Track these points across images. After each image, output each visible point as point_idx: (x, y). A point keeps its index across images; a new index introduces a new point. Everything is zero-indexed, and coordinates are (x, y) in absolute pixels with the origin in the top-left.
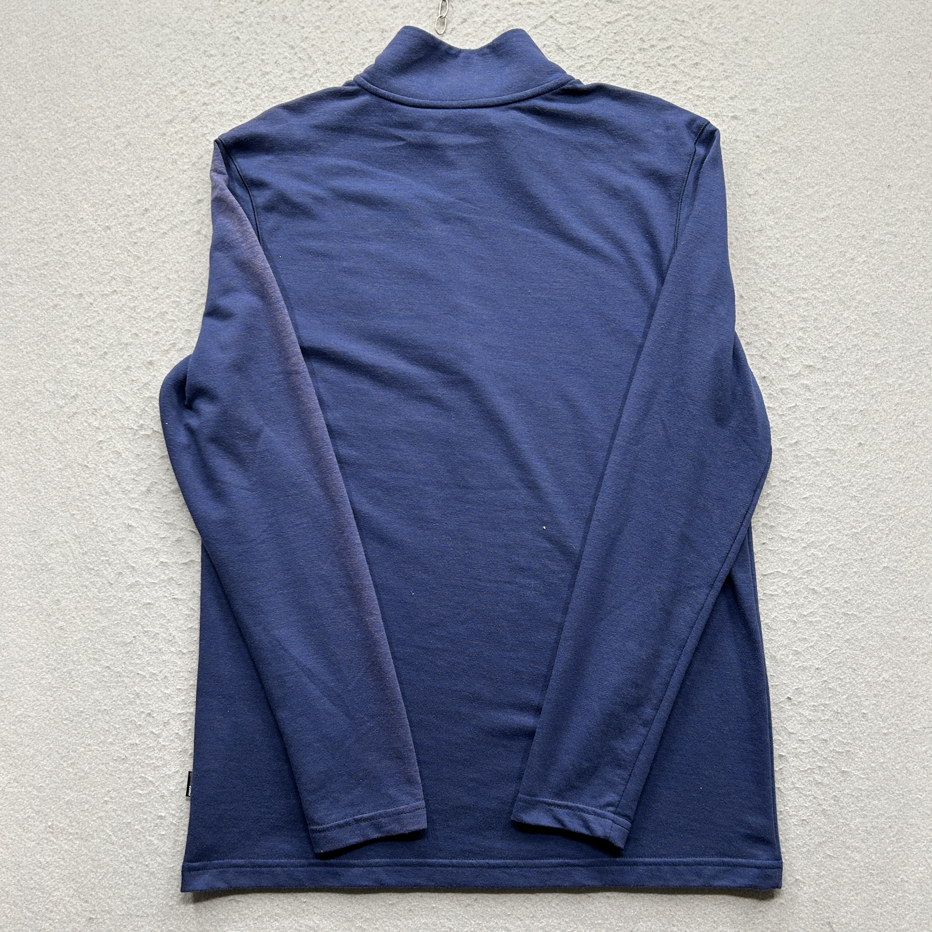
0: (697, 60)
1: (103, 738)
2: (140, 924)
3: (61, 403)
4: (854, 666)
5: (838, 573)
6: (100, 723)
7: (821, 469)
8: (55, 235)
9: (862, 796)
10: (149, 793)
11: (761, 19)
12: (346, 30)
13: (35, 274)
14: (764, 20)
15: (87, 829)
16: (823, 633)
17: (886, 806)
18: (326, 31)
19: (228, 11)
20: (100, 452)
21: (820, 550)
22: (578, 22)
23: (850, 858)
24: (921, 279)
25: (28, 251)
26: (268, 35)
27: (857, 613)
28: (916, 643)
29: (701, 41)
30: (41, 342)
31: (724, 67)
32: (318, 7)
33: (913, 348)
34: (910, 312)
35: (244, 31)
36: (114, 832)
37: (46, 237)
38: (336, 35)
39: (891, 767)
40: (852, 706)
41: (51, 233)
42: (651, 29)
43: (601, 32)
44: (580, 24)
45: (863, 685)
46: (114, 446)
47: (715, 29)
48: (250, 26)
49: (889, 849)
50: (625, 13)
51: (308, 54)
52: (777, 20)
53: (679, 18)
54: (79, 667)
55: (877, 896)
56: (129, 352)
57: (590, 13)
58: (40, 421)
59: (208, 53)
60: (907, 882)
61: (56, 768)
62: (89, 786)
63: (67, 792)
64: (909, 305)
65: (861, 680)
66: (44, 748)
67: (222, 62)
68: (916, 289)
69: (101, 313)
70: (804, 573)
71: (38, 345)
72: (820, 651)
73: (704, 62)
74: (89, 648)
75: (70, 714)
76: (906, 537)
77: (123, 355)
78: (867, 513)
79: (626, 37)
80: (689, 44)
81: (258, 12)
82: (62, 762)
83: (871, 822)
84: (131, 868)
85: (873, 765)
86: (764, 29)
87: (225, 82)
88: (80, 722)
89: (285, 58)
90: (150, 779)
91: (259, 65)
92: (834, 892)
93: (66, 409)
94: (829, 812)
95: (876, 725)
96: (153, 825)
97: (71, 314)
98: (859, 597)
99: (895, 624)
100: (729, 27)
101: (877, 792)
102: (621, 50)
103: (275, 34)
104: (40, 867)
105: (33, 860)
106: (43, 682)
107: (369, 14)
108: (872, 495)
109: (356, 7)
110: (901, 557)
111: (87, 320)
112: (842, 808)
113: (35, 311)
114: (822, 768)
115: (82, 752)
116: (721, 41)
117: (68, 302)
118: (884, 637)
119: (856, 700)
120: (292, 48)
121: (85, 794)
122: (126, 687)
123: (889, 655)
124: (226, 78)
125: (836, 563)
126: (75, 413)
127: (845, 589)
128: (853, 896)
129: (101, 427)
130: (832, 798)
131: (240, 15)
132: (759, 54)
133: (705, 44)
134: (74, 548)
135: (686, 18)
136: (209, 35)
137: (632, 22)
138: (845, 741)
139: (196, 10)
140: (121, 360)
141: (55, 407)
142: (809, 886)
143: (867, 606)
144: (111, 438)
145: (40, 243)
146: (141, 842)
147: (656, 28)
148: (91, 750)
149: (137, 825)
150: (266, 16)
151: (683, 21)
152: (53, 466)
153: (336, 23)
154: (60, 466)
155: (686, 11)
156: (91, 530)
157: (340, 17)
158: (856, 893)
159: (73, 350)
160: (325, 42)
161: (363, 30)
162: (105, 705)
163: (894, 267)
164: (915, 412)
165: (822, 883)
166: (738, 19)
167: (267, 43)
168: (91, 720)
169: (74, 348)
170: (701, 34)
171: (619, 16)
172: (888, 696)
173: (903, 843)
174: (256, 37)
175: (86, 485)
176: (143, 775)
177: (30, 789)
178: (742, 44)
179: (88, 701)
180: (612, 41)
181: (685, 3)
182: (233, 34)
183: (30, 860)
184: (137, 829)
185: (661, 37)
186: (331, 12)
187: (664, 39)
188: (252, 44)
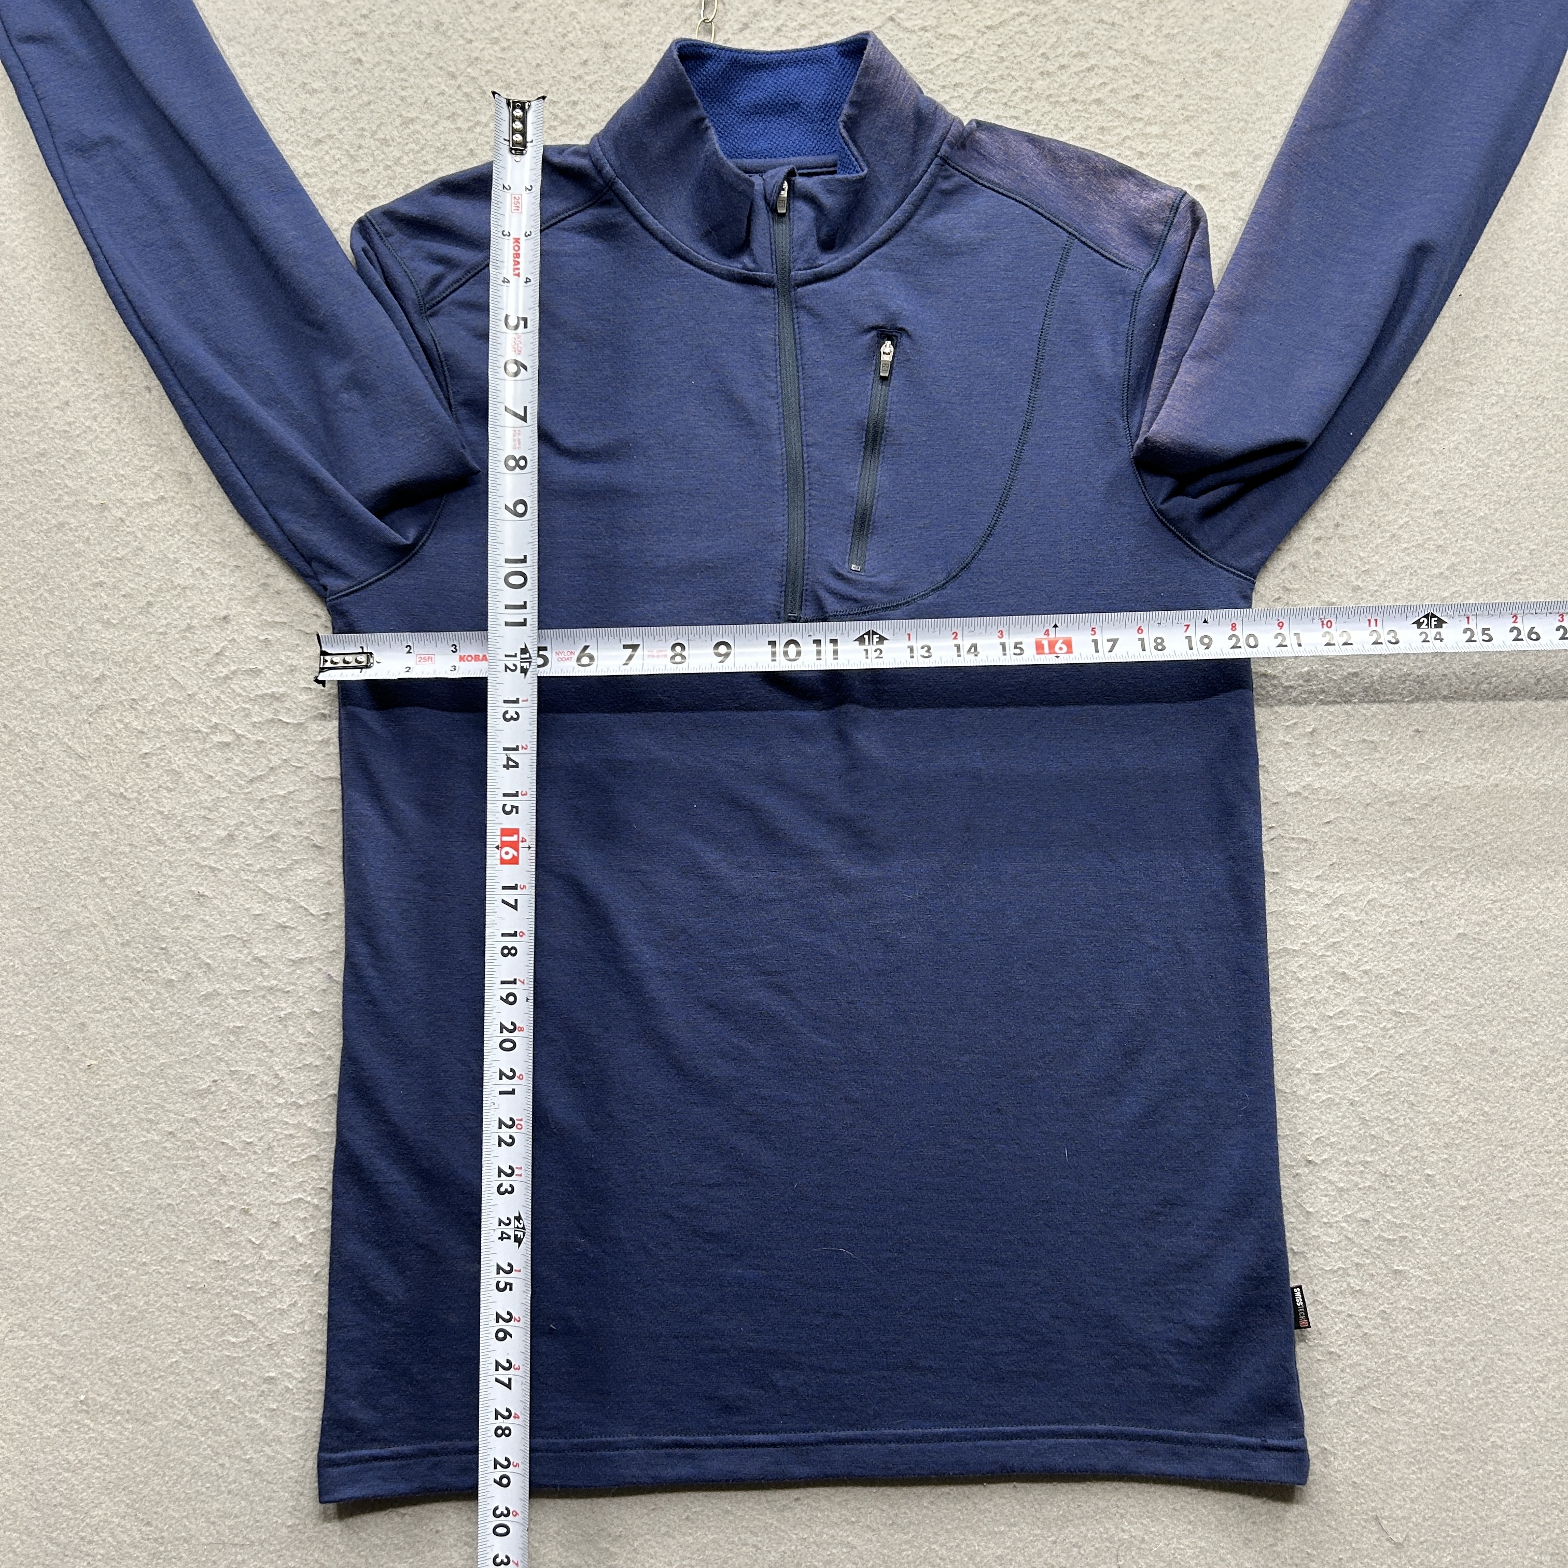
0: (1137, 90)
1: (167, 1251)
2: (239, 1558)
3: (76, 689)
4: (1412, 1098)
5: (1384, 946)
6: (161, 1227)
7: (1354, 774)
8: (56, 404)
9: (1426, 1310)
10: (248, 1340)
11: (1243, 18)
12: (542, 44)
13: (24, 471)
14: (1249, 21)
15: (146, 1405)
16: (1360, 1044)
17: (1467, 1325)
18: (509, 48)
19: (341, 13)
20: (145, 772)
21: (1354, 908)
22: (937, 27)
23: (1409, 1411)
24: (1514, 455)
25: (11, 433)
26: (411, 54)
27: (1415, 1011)
28: (1512, 1058)
29: (1143, 58)
30: (39, 588)
31: (1182, 101)
33: (1503, 570)
34: (1496, 510)
35: (369, 48)
36: (191, 1408)
37: (41, 407)
38: (527, 55)
39: (1473, 1262)
40: (1409, 1164)
41: (50, 400)
42: (1059, 38)
43: (975, 43)
44: (940, 30)
45: (1427, 1129)
46: (170, 762)
47: (1167, 36)
48: (380, 39)
49: (1471, 1396)
50: (1016, 10)
51: (480, 87)
52: (1271, 20)
53: (1106, 18)
54: (122, 1135)
55: (1453, 1471)
56: (190, 601)
57: (956, 11)
58: (42, 721)
59: (308, 87)
60: (1501, 1447)
61: (89, 1304)
62: (146, 1332)
63: (110, 1343)
64: (1495, 498)
65: (1424, 1121)
66: (68, 1273)
67: (333, 103)
68: (1505, 472)
69: (140, 535)
70: (1327, 948)
71: (33, 592)
72: (1356, 1075)
73: (1150, 93)
74: (138, 1102)
75: (110, 1213)
76: (1494, 883)
77: (180, 606)
78: (1430, 846)
79: (1018, 52)
80: (1124, 62)
81: (393, 15)
82: (99, 1295)
83: (1443, 1353)
84: (222, 1465)
85: (1444, 1259)
86: (1248, 36)
87: (341, 136)
88: (128, 1227)
89: (442, 93)
90: (249, 1317)
91: (397, 106)
92: (1383, 1468)
93: (84, 701)
94: (1373, 1338)
95: (1447, 1194)
96: (255, 1393)
97: (88, 539)
98: (1419, 985)
99: (1475, 1027)
100: (1190, 33)
101: (1452, 1303)
103: (421, 53)
104: (68, 1470)
105: (56, 1458)
106: (62, 1161)
107: (582, 17)
108: (1438, 815)
110: (1485, 917)
111: (115, 549)
112: (1394, 1331)
113: (27, 535)
114: (1362, 1266)
115: (133, 1276)
116: (1177, 57)
117: (83, 518)
118: (1460, 1049)
119: (1415, 1153)
120: (453, 76)
121: (141, 1346)
122: (203, 1166)
123: (1468, 1078)
124: (341, 130)
125: (1380, 930)
126: (100, 708)
127: (1395, 971)
128: (1414, 1472)
129: (145, 730)
130: (1379, 1315)
131: (362, 21)
132: (1242, 78)
133: (1151, 63)
134: (107, 935)
135: (1118, 19)
136: (310, 55)
137: (1028, 26)
138: (1398, 1222)
139: (286, 12)
140: (177, 615)
141: (66, 698)
142: (1343, 1459)
143: (1432, 998)
144: (163, 748)
145: (31, 418)
146: (237, 1422)
147: (1068, 36)
148: (147, 1273)
149: (230, 1394)
150: (407, 21)
151: (1113, 24)
152: (66, 798)
153: (526, 33)
154: (78, 797)
155: (1118, 6)
156: (136, 904)
157: (533, 22)
158: (1420, 1469)
159: (93, 600)
160: (508, 66)
161: (573, 45)
162: (169, 1196)
163: (1468, 435)
164: (1506, 677)
165: (1363, 1454)
166: (1205, 19)
167: (409, 69)
168: (147, 1223)
169: (95, 597)
170: (1144, 46)
171: (1006, 16)
172: (1467, 1146)
173: (1495, 1384)
174: (390, 58)
175: (124, 829)
176: (236, 1312)
177: (46, 1341)
178: (1212, 62)
179: (140, 1191)
180: (994, 58)
182: (351, 53)
183: (50, 1457)
184: (230, 1402)
185: (1076, 51)
186: (517, 14)
187: (1082, 54)
188: (384, 71)
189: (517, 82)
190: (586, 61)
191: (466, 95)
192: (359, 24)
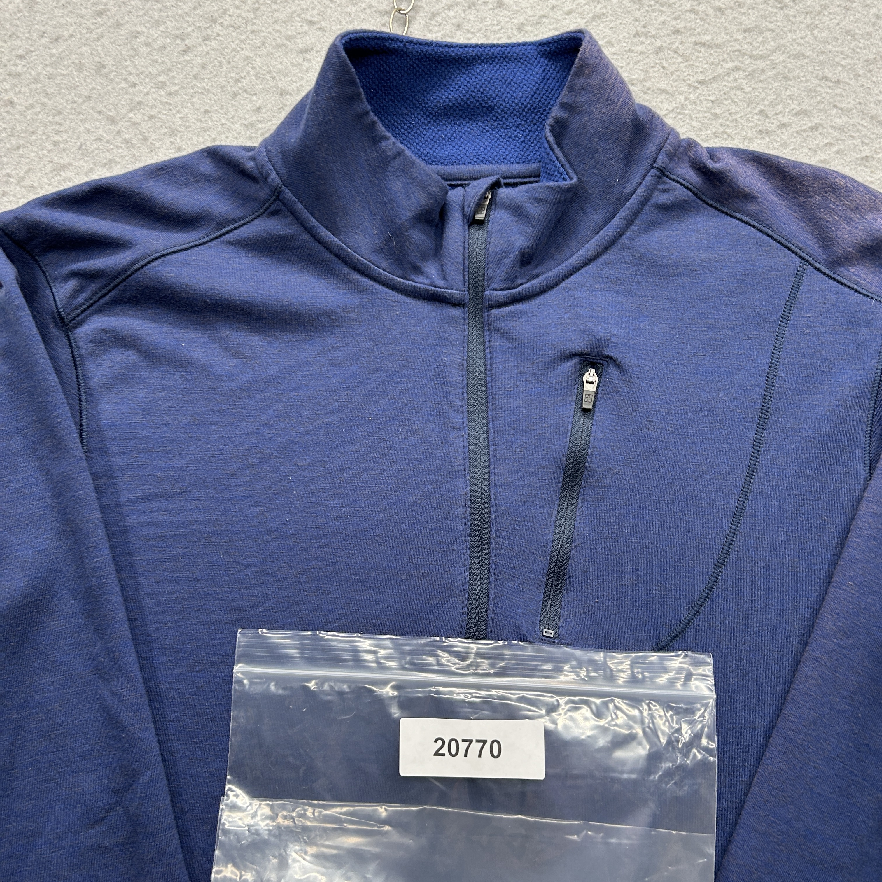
0: (866, 152)
12: (213, 90)
18: (176, 93)
22: (645, 80)
26: (69, 97)
32: (164, 48)
35: (23, 89)
38: (194, 100)
42: (779, 95)
43: (686, 99)
44: (648, 84)
48: (36, 80)
50: (730, 65)
51: (141, 133)
53: (830, 75)
57: (665, 65)
79: (733, 108)
80: (851, 122)
81: (52, 55)
89: (99, 139)
91: (49, 151)
102: (724, 133)
103: (80, 96)
109: (234, 50)
120: (113, 121)
131: (18, 61)
135: (843, 76)
137: (744, 82)
147: (788, 93)
151: (838, 82)
153: (195, 77)
155: (843, 63)
157: (203, 67)
161: (245, 91)
167: (65, 112)
171: (720, 70)
174: (45, 100)
181: (840, 49)
185: (798, 108)
187: (805, 113)
188: (37, 114)
189: (182, 129)
190: (259, 108)
191: (126, 141)
192: (14, 65)
